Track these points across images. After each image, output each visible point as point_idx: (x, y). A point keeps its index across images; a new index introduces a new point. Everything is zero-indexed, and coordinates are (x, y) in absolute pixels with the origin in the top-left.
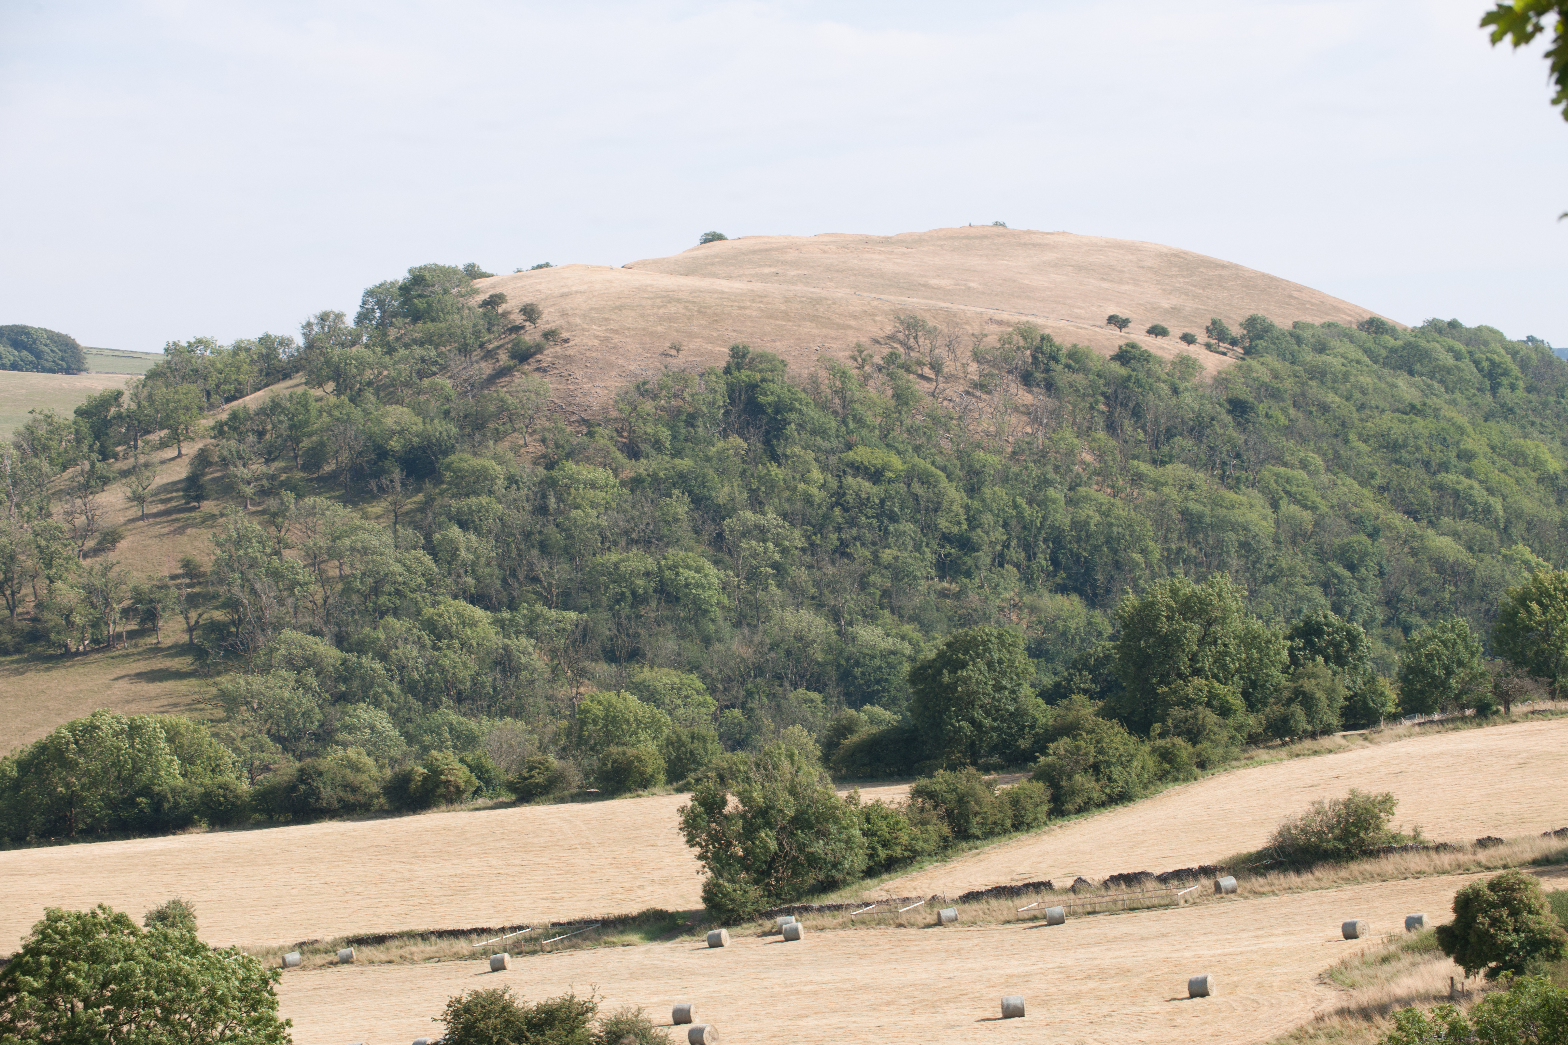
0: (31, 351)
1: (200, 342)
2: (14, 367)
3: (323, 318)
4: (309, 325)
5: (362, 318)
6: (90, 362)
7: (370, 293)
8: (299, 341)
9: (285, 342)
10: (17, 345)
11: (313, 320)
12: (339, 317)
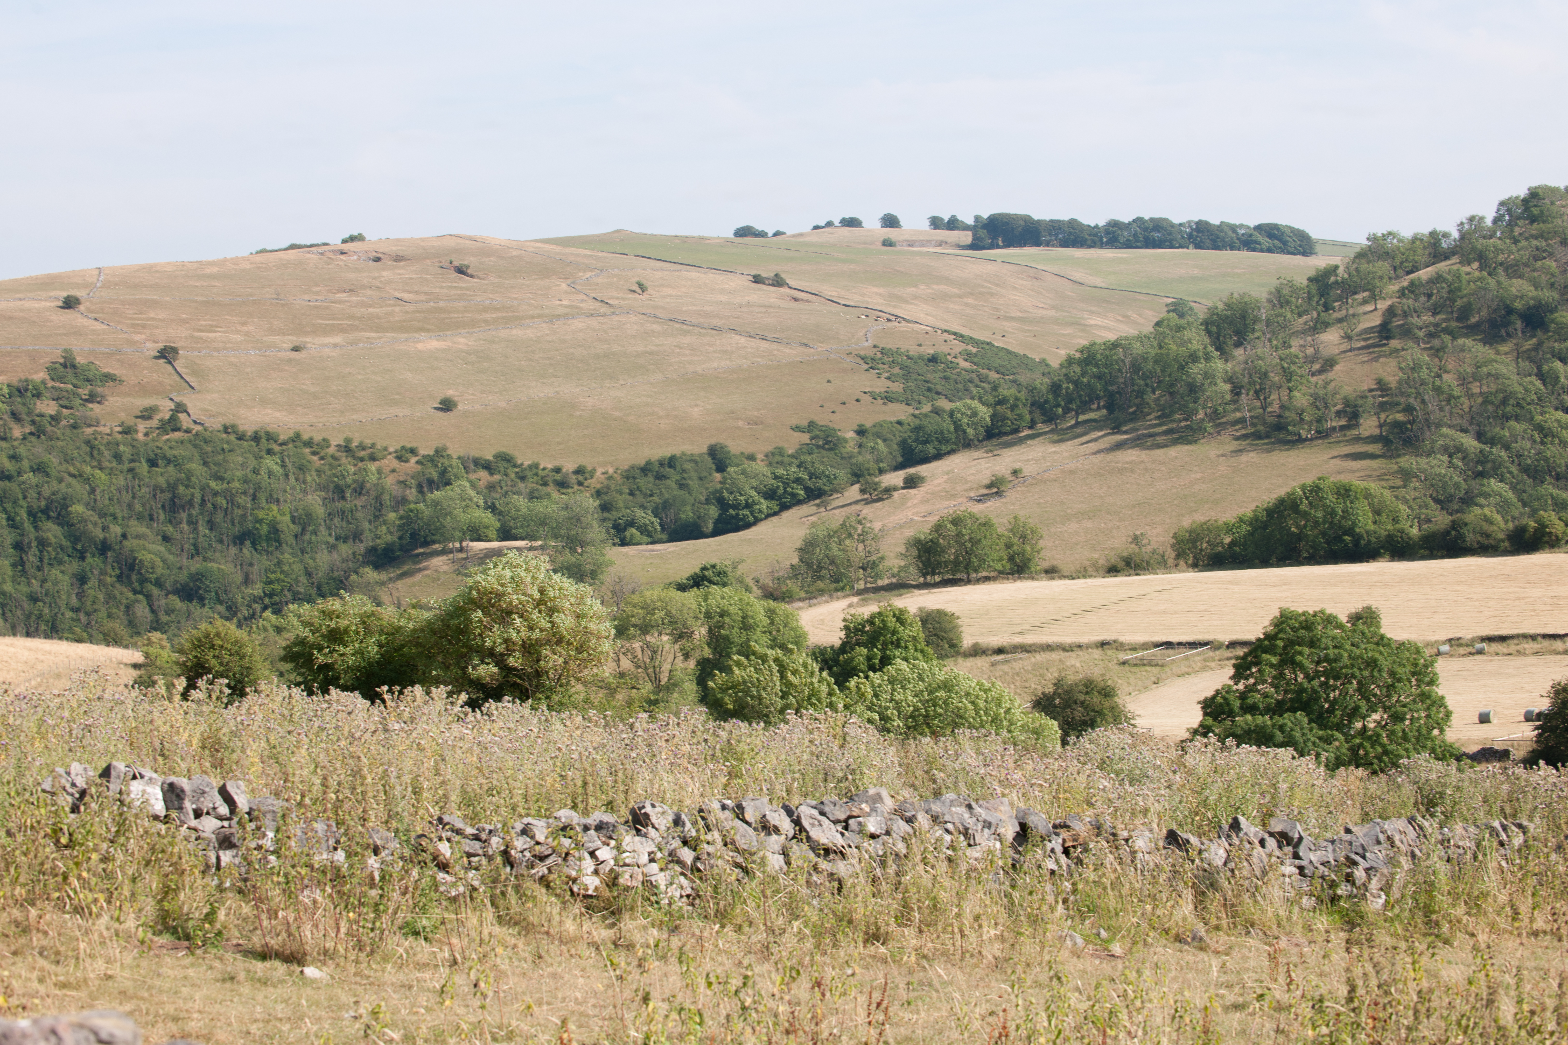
0: (1280, 240)
1: (1390, 234)
2: (1269, 251)
3: (1471, 219)
4: (1462, 224)
5: (1496, 220)
6: (1318, 248)
7: (1502, 204)
8: (1455, 235)
9: (1446, 235)
10: (1271, 236)
11: (1464, 221)
12: (1482, 219)
